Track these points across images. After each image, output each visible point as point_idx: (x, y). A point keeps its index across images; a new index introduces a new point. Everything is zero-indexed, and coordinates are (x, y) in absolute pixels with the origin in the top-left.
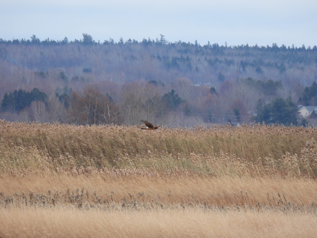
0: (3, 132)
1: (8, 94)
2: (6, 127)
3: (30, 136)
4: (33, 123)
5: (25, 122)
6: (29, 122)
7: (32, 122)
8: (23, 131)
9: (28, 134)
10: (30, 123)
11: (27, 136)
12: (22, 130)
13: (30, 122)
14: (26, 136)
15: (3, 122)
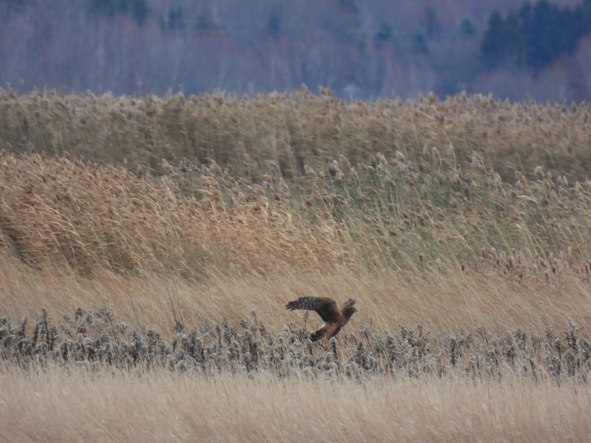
0: (485, 135)
1: (504, 16)
2: (496, 118)
3: (570, 150)
4: (583, 106)
5: (557, 105)
6: (569, 104)
7: (578, 103)
8: (550, 134)
9: (564, 143)
10: (572, 106)
11: (561, 149)
12: (547, 131)
13: (573, 103)
14: (557, 152)
15: (486, 103)
